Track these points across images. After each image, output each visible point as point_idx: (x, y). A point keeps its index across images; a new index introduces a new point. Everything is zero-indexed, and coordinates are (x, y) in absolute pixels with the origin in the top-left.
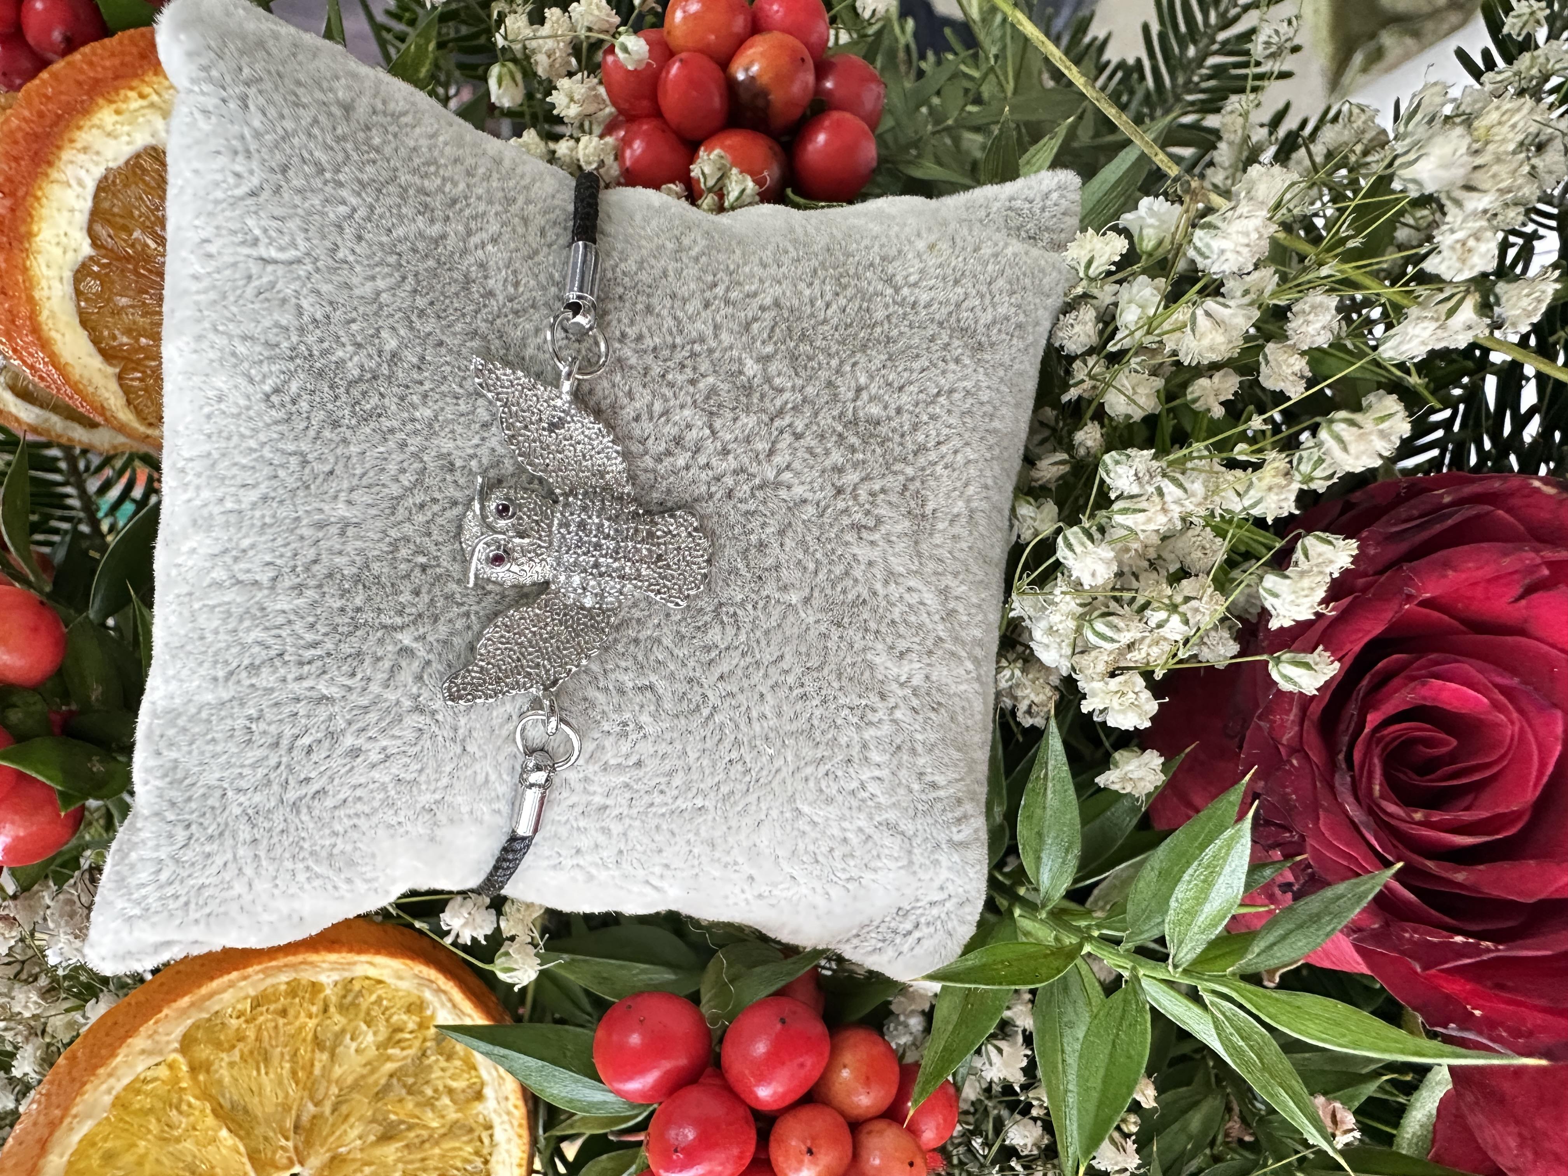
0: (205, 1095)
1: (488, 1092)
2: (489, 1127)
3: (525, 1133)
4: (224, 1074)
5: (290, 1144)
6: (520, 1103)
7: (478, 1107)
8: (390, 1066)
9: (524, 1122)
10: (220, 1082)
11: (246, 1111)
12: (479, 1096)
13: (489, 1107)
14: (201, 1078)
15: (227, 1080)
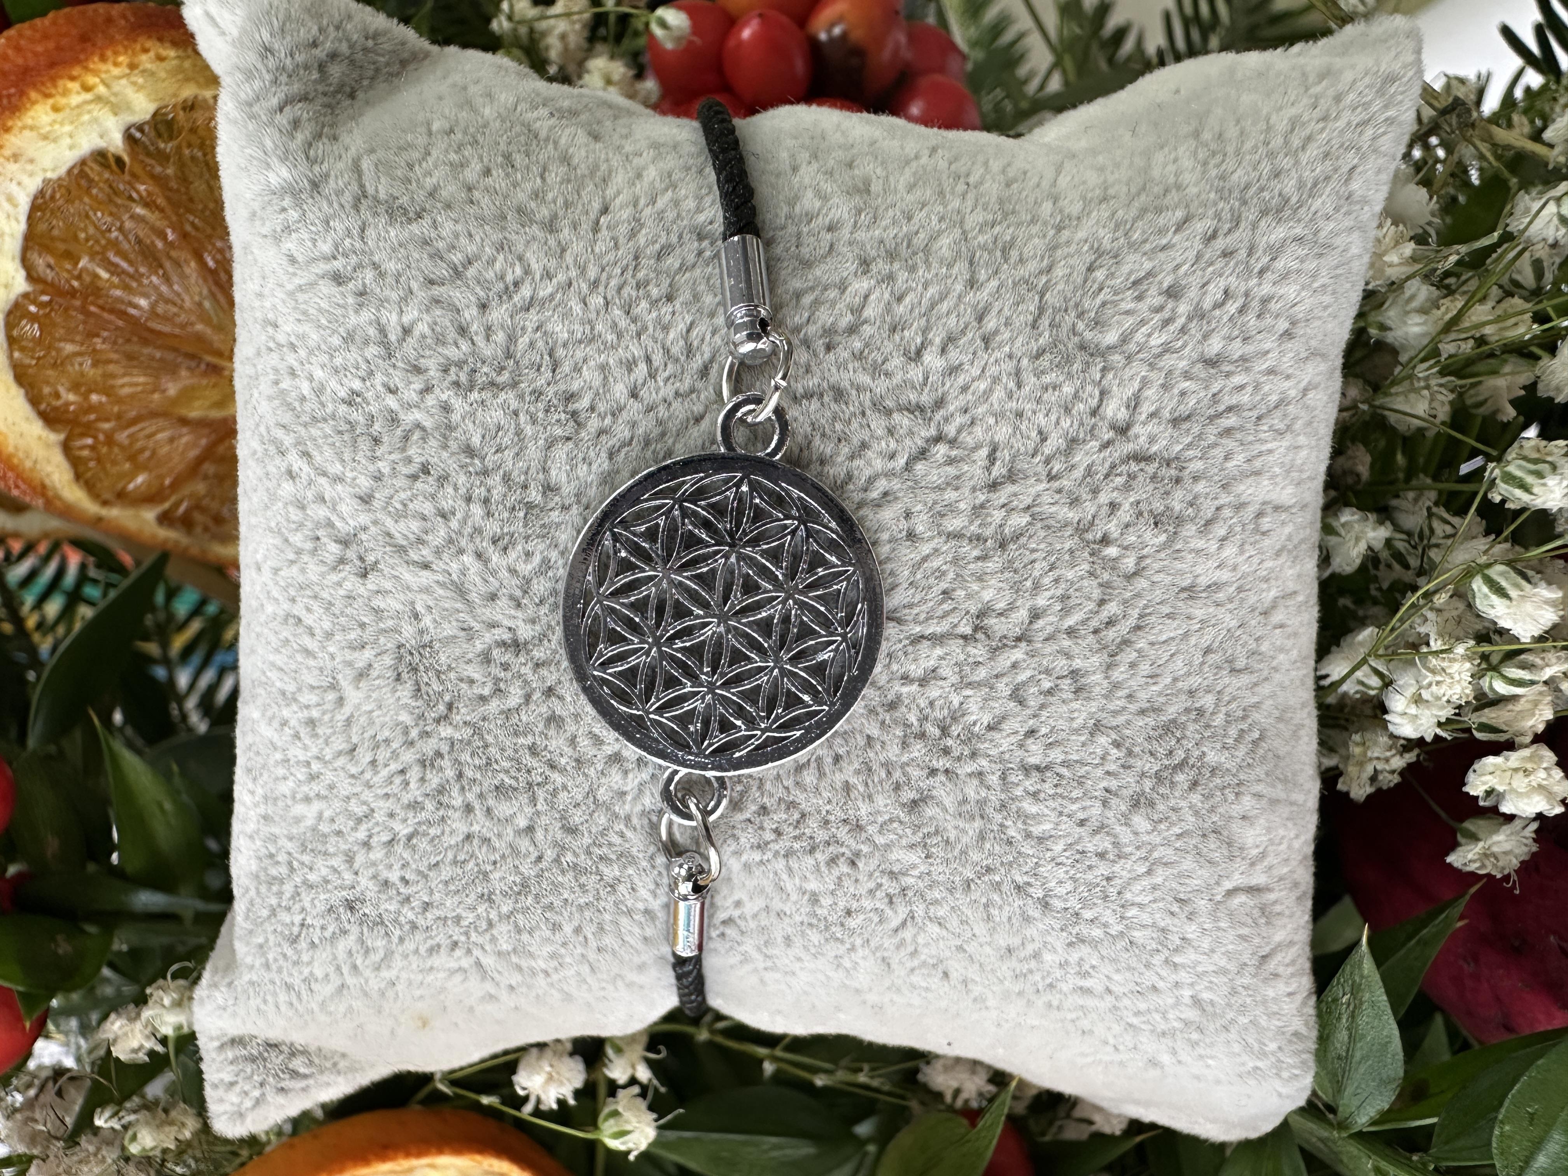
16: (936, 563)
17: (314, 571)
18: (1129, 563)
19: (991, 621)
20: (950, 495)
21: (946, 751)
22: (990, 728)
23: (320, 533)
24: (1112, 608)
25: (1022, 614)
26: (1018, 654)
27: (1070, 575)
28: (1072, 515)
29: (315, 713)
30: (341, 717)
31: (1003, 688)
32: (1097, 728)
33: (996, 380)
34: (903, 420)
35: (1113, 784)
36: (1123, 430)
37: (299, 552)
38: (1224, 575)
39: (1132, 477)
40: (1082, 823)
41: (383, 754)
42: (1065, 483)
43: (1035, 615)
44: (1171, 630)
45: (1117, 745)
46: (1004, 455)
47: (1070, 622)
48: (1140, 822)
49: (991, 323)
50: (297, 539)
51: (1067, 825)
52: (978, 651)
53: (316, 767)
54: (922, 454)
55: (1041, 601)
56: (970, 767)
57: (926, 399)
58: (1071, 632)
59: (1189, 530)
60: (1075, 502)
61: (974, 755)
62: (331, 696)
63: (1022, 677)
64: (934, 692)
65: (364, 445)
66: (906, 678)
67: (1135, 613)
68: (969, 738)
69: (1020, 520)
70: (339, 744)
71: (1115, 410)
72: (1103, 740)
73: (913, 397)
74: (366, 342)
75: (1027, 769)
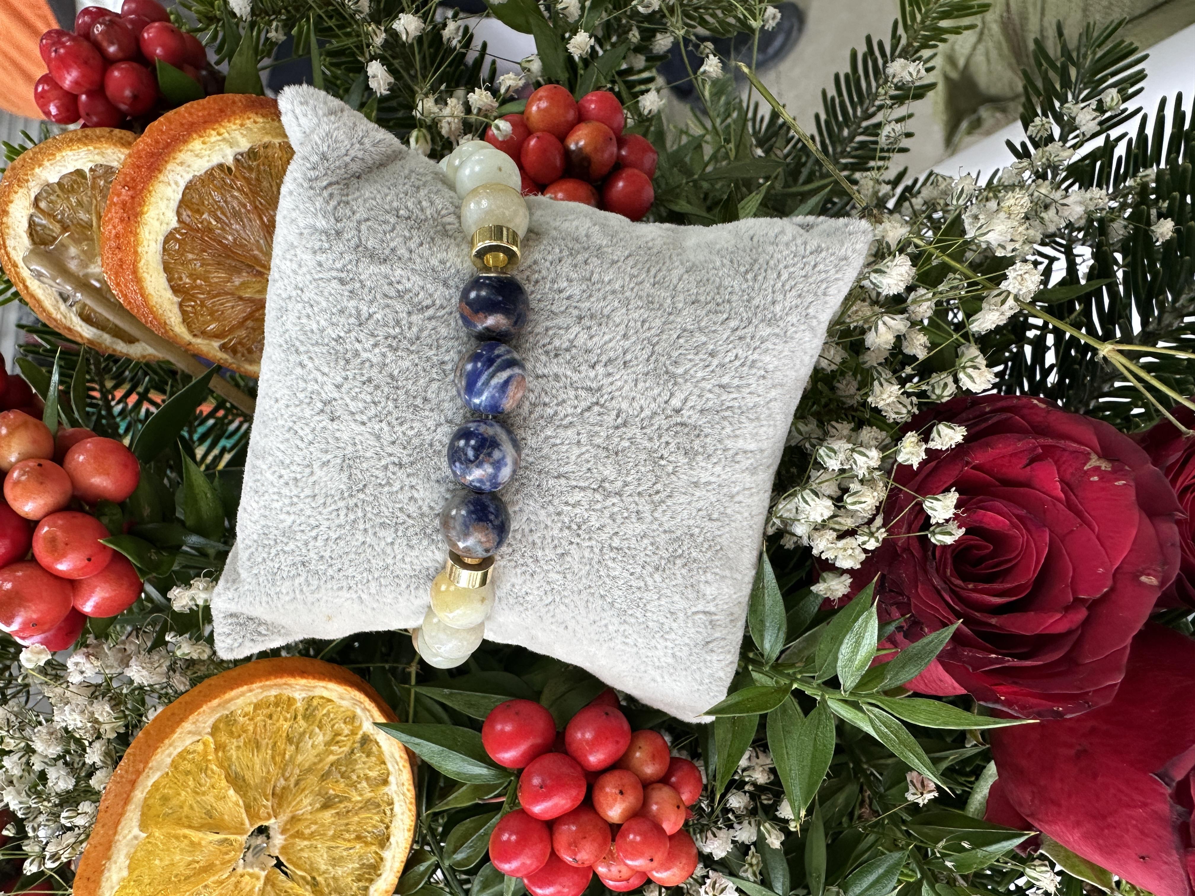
0: (221, 766)
1: (392, 779)
2: (391, 803)
3: (413, 808)
4: (233, 753)
5: (269, 804)
6: (412, 788)
7: (386, 789)
8: (332, 758)
9: (414, 801)
10: (229, 759)
11: (244, 780)
12: (385, 782)
13: (392, 789)
14: (220, 754)
15: (234, 757)
16: (587, 456)
17: (308, 413)
18: (670, 469)
19: (607, 485)
20: (597, 428)
21: (579, 535)
22: (599, 529)
23: (314, 397)
24: (659, 486)
25: (619, 484)
26: (615, 500)
27: (643, 469)
28: (649, 445)
29: (299, 476)
30: (312, 479)
31: (607, 513)
32: (644, 536)
33: (626, 382)
34: (582, 393)
35: (648, 560)
36: (678, 411)
37: (301, 402)
38: (713, 479)
39: (676, 433)
40: (632, 574)
41: (329, 500)
42: (648, 431)
43: (626, 484)
44: (683, 499)
45: (652, 544)
46: (624, 415)
47: (640, 489)
48: (657, 577)
49: (628, 357)
50: (301, 396)
51: (626, 574)
52: (598, 497)
53: (295, 500)
54: (589, 408)
55: (629, 479)
56: (587, 544)
57: (594, 385)
58: (639, 494)
59: (700, 458)
60: (651, 439)
61: (590, 539)
62: (308, 470)
63: (616, 509)
64: (577, 510)
65: (342, 363)
66: (567, 504)
67: (669, 490)
68: (589, 531)
69: (626, 444)
70: (308, 492)
71: (676, 402)
72: (646, 541)
73: (589, 384)
74: (351, 315)
75: (612, 548)
